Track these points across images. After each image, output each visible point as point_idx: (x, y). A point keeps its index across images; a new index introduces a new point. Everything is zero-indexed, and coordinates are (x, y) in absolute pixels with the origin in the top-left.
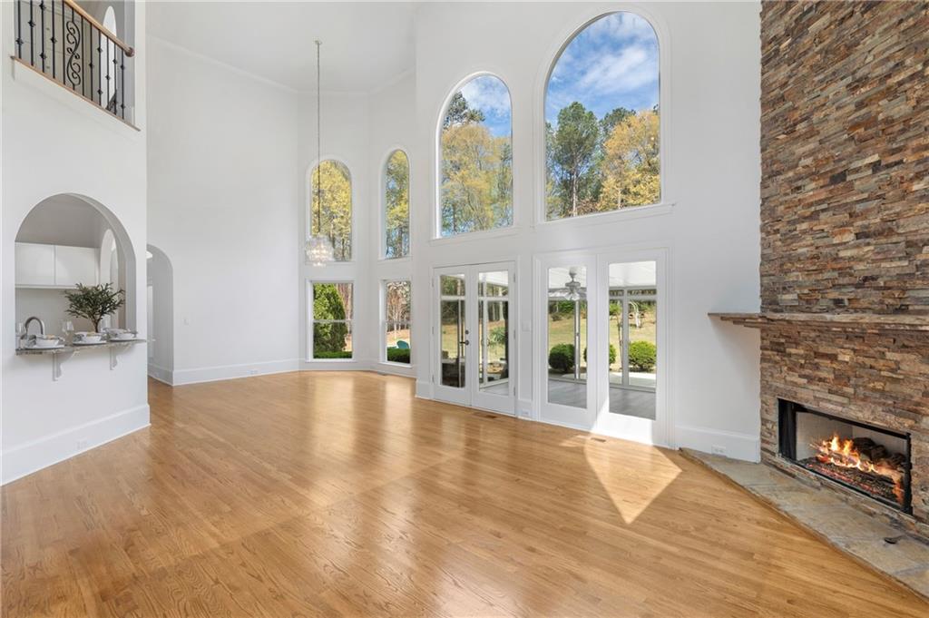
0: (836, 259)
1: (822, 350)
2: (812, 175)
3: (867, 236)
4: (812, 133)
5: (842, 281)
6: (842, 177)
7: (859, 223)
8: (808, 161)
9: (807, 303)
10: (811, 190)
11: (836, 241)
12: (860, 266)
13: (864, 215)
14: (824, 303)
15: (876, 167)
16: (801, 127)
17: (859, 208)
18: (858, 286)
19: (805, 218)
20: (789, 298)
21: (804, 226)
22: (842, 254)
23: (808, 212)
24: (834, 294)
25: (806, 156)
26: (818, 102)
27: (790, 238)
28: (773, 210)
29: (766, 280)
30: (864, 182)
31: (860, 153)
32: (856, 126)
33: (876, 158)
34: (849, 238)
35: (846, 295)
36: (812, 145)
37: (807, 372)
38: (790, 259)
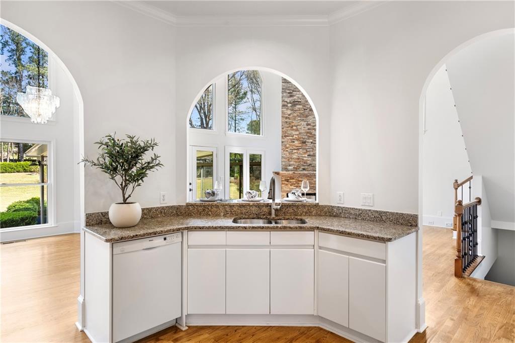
0: (303, 160)
1: (300, 180)
2: (297, 140)
3: (310, 156)
4: (297, 130)
5: (305, 164)
6: (305, 142)
7: (308, 153)
8: (297, 136)
9: (296, 169)
10: (296, 143)
11: (303, 156)
12: (309, 162)
13: (309, 151)
14: (301, 169)
15: (312, 143)
16: (294, 128)
17: (308, 150)
18: (308, 166)
19: (295, 149)
20: (290, 168)
21: (296, 151)
22: (304, 159)
23: (296, 148)
24: (303, 167)
25: (296, 135)
26: (299, 124)
27: (291, 153)
28: (286, 145)
29: (283, 163)
30: (309, 144)
31: (308, 139)
32: (308, 133)
33: (311, 141)
34: (306, 156)
35: (306, 167)
36: (297, 133)
37: (296, 185)
38: (291, 158)
